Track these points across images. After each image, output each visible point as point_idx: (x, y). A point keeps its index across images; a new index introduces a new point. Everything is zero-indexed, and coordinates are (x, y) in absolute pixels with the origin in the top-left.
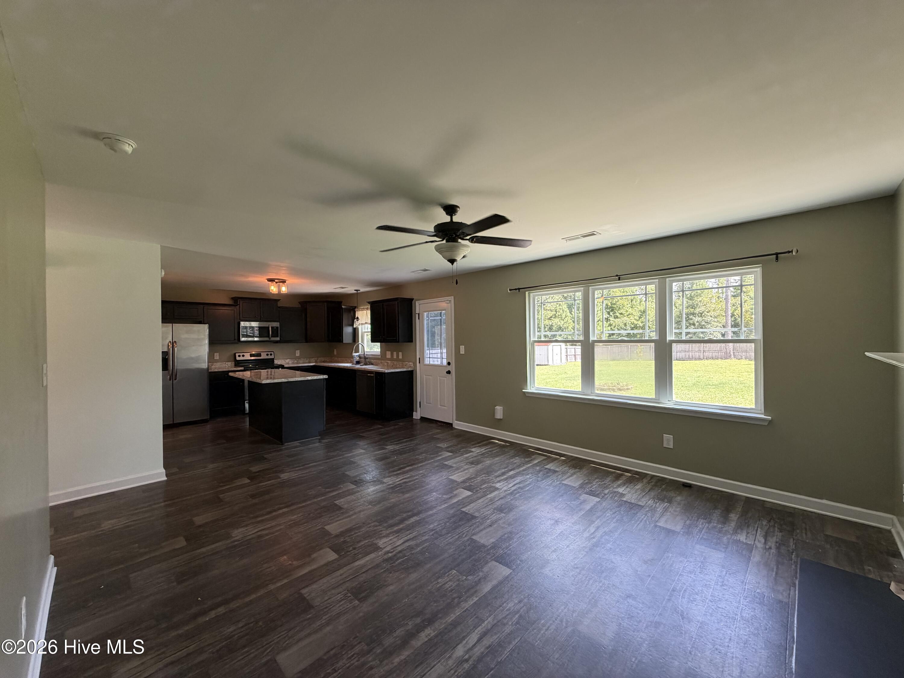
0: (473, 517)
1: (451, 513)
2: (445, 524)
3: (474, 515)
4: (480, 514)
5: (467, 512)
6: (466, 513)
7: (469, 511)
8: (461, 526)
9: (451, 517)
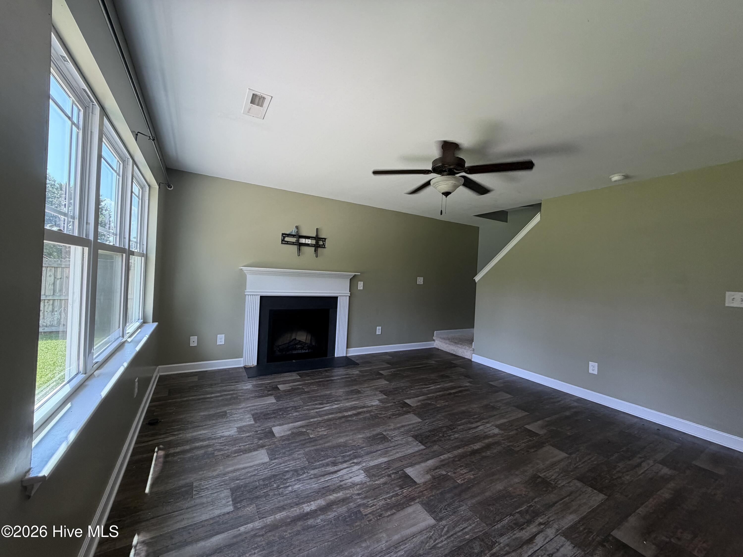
0: (415, 437)
1: (437, 446)
2: (443, 435)
3: (413, 439)
4: (406, 438)
5: (420, 444)
6: (421, 442)
7: (418, 444)
8: (429, 431)
9: (437, 441)
